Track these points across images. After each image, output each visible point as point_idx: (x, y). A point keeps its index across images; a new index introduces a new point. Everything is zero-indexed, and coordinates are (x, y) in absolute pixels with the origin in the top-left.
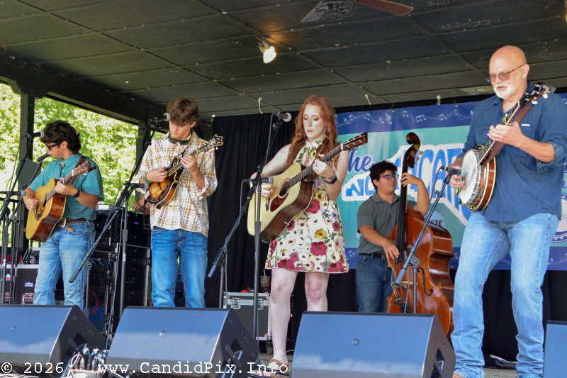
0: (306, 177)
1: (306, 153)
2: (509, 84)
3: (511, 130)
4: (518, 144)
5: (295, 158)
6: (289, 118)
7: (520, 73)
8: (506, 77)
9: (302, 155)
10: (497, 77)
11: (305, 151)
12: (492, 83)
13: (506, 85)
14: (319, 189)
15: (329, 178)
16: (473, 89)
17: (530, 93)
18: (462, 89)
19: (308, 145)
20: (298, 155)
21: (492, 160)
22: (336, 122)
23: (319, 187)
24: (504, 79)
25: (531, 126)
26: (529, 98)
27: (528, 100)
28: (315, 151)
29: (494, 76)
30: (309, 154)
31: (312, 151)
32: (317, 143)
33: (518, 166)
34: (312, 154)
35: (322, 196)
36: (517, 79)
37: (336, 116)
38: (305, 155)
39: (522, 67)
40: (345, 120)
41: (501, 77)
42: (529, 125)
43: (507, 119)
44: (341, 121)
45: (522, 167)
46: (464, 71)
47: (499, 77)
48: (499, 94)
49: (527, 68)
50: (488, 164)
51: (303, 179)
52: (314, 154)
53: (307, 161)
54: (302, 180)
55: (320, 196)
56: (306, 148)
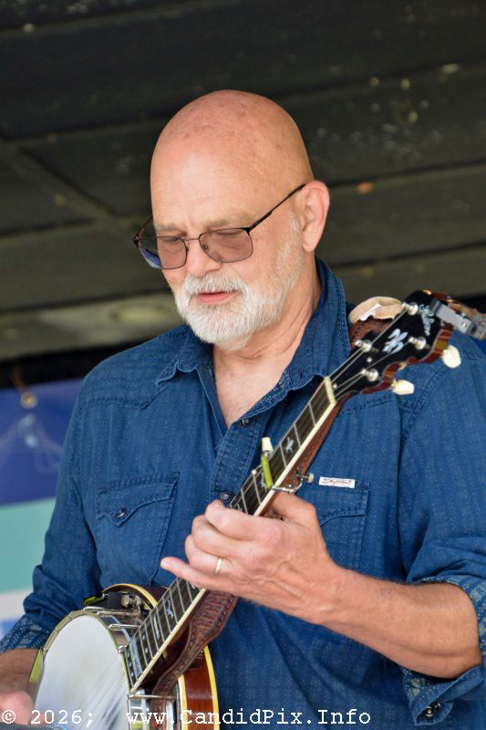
2: (249, 279)
3: (283, 542)
4: (314, 610)
7: (294, 226)
8: (235, 248)
10: (195, 248)
12: (170, 276)
13: (238, 283)
16: (102, 313)
17: (380, 344)
18: (50, 317)
21: (200, 663)
24: (227, 255)
25: (360, 487)
26: (380, 368)
27: (374, 376)
29: (181, 238)
33: (316, 682)
36: (286, 252)
39: (300, 196)
41: (214, 246)
42: (351, 484)
43: (276, 469)
45: (337, 685)
46: (50, 226)
47: (205, 248)
48: (205, 326)
49: (318, 199)
50: (181, 681)
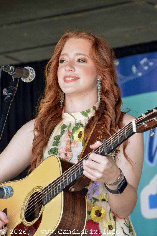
0: (72, 184)
1: (65, 135)
5: (46, 144)
6: (30, 76)
9: (58, 138)
11: (63, 132)
14: (96, 200)
15: (114, 184)
19: (68, 119)
20: (52, 140)
22: (118, 74)
23: (95, 196)
28: (82, 129)
30: (71, 135)
31: (75, 129)
32: (84, 114)
34: (76, 135)
35: (103, 212)
37: (117, 63)
38: (64, 139)
40: (134, 69)
44: (126, 71)
51: (68, 187)
52: (80, 135)
53: (69, 150)
54: (66, 190)
55: (98, 213)
56: (64, 126)
